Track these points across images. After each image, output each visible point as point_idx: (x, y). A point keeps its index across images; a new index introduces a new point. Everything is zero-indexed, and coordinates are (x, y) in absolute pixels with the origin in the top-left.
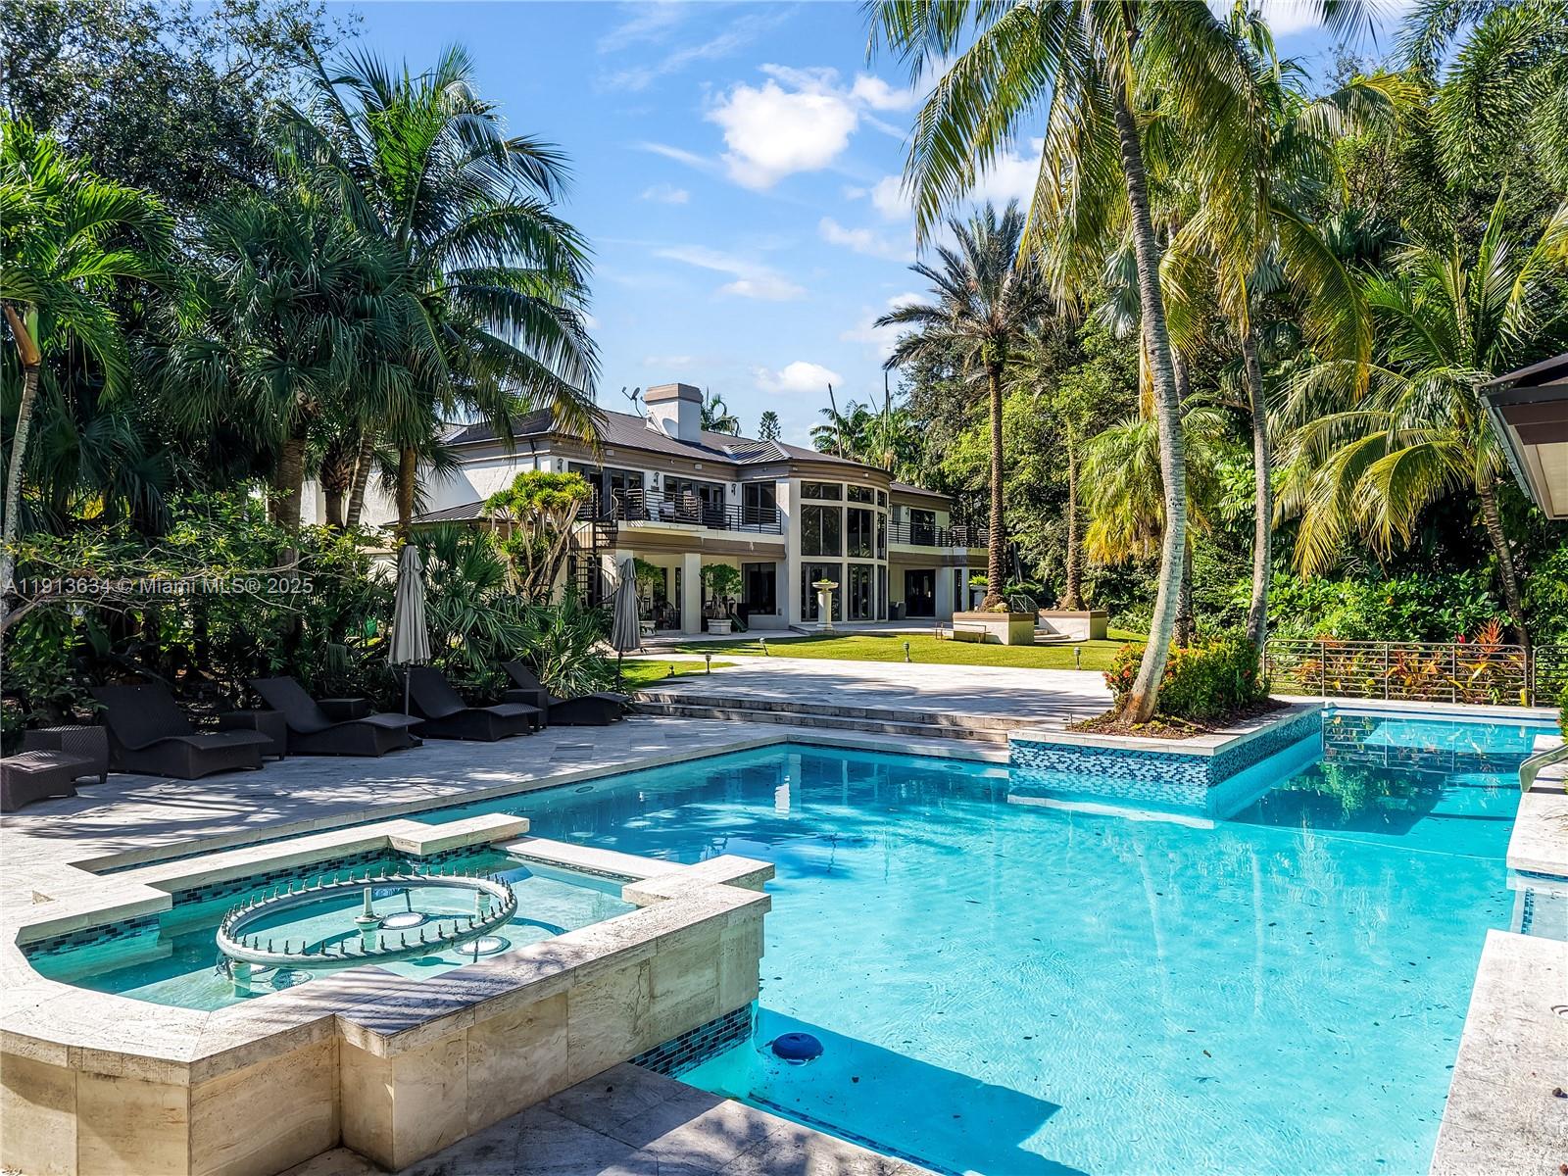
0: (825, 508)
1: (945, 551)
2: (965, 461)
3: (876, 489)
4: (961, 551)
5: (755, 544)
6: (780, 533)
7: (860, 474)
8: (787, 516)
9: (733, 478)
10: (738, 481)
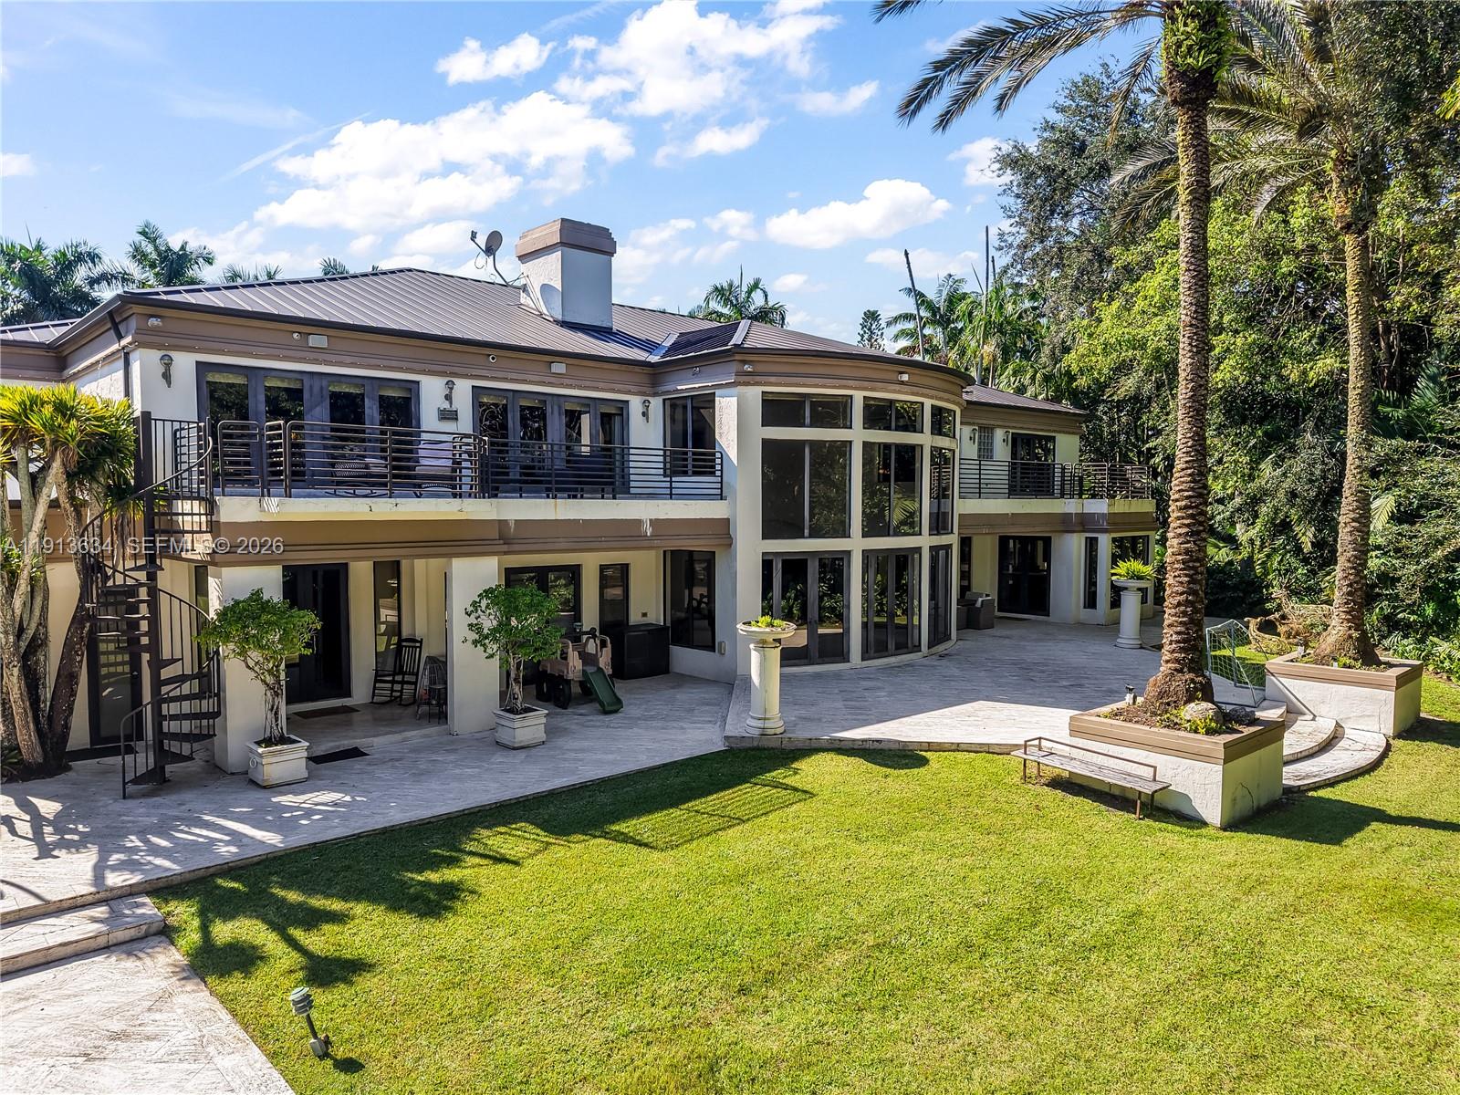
0: (815, 445)
1: (1070, 506)
2: (1105, 352)
3: (928, 403)
4: (1099, 507)
5: (654, 522)
6: (722, 497)
7: (892, 376)
8: (736, 463)
9: (644, 389)
10: (655, 394)
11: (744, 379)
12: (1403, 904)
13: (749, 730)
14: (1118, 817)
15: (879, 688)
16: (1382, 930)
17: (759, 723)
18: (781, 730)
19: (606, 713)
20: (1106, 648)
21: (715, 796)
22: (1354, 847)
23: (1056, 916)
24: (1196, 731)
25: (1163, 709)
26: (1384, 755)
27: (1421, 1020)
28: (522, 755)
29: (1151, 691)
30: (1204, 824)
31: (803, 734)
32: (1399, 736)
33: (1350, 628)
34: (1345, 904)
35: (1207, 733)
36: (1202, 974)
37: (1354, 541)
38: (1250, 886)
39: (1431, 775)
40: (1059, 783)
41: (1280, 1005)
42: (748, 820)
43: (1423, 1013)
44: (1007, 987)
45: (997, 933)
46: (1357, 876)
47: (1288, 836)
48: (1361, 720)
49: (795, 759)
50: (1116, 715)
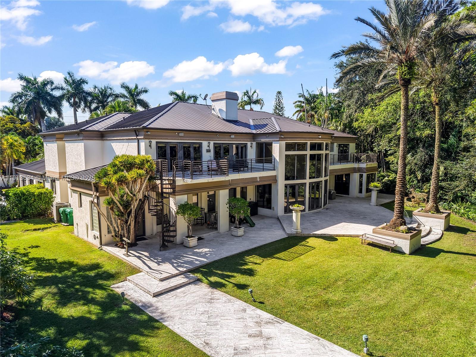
0: (298, 155)
1: (356, 165)
3: (324, 143)
4: (364, 165)
5: (260, 178)
6: (274, 170)
7: (317, 137)
8: (278, 161)
9: (251, 140)
10: (254, 141)
11: (281, 139)
12: (450, 270)
13: (293, 232)
14: (386, 252)
15: (316, 219)
16: (446, 276)
17: (296, 230)
18: (300, 232)
19: (251, 227)
20: (368, 206)
21: (293, 248)
22: (438, 258)
23: (381, 274)
24: (403, 233)
25: (395, 227)
26: (442, 236)
27: (455, 292)
28: (241, 238)
29: (391, 223)
30: (405, 254)
31: (306, 233)
32: (445, 230)
33: (434, 204)
34: (438, 270)
35: (406, 233)
36: (413, 285)
37: (435, 182)
38: (418, 267)
39: (453, 240)
40: (369, 244)
41: (429, 290)
42: (304, 254)
43: (456, 291)
44: (376, 287)
45: (370, 277)
46: (440, 265)
47: (424, 256)
48: (436, 227)
49: (306, 239)
50: (383, 228)
